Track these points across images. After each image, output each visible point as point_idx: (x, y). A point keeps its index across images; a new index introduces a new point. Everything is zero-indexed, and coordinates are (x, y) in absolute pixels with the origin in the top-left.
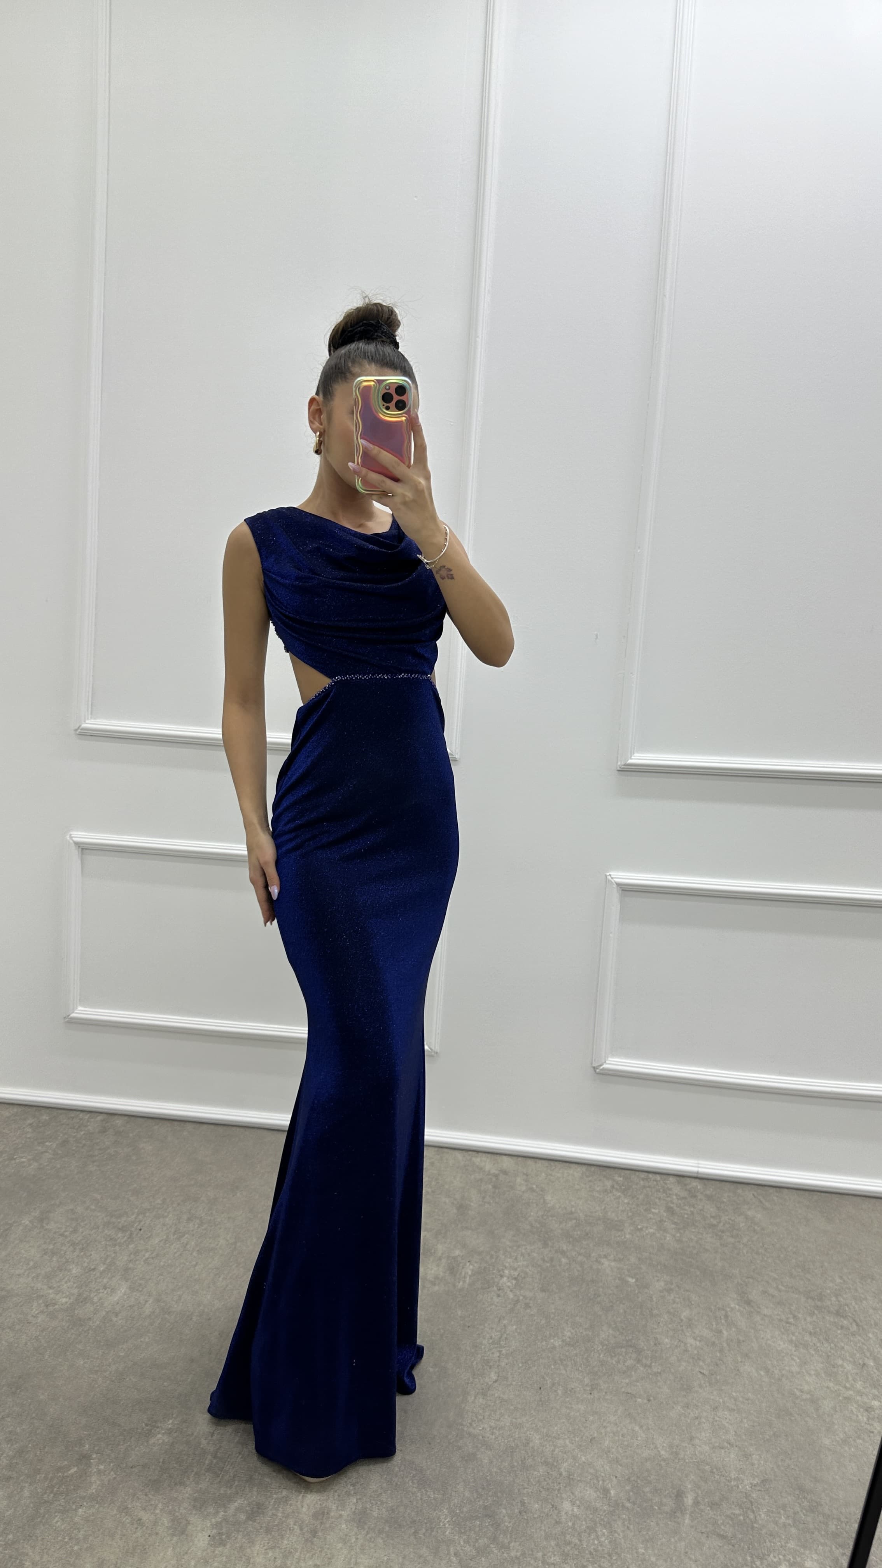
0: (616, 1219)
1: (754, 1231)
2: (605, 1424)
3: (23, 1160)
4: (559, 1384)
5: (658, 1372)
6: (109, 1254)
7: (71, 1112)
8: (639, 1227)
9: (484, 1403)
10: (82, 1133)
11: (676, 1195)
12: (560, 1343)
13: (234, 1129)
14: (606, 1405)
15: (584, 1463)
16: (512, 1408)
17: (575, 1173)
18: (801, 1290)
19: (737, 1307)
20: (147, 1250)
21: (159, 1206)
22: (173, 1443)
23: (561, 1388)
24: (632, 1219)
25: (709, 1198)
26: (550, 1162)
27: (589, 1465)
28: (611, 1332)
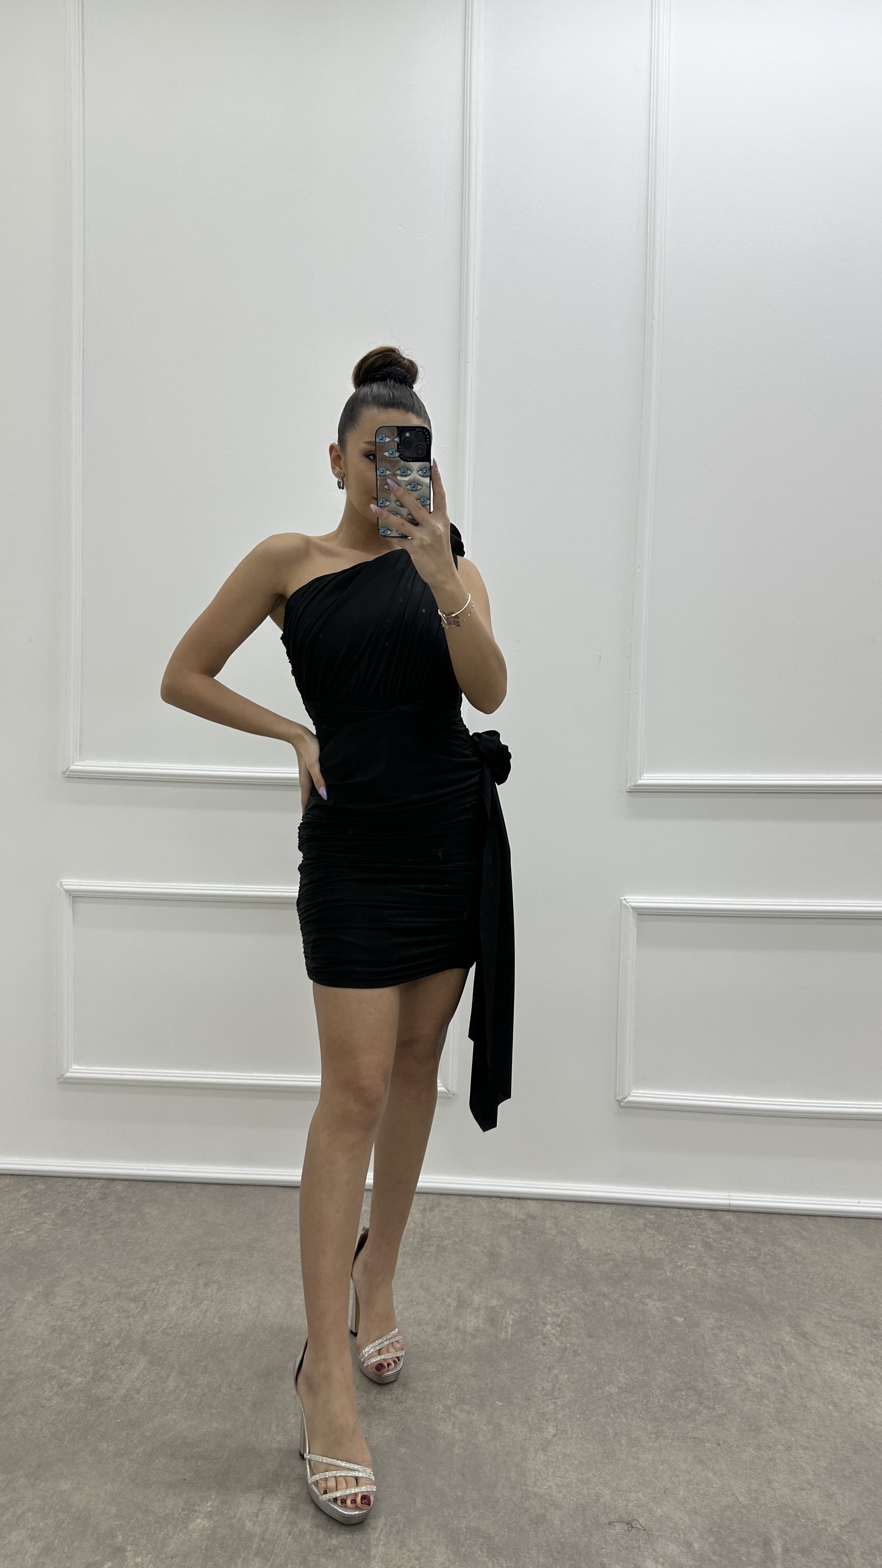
0: (654, 1257)
1: (797, 1261)
2: (677, 1473)
3: (20, 1233)
4: (622, 1434)
5: (723, 1414)
6: (123, 1326)
7: (68, 1179)
8: (679, 1264)
9: (546, 1460)
10: (82, 1201)
11: (711, 1229)
12: (616, 1390)
13: (243, 1188)
14: (675, 1453)
15: (661, 1516)
16: (576, 1462)
17: (605, 1214)
18: (854, 1318)
19: (793, 1340)
20: (164, 1321)
21: (173, 1272)
22: (214, 1527)
23: (624, 1438)
24: (670, 1256)
25: (745, 1230)
26: (577, 1204)
27: (667, 1518)
28: (668, 1376)
